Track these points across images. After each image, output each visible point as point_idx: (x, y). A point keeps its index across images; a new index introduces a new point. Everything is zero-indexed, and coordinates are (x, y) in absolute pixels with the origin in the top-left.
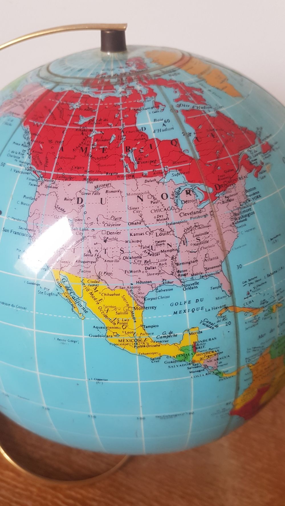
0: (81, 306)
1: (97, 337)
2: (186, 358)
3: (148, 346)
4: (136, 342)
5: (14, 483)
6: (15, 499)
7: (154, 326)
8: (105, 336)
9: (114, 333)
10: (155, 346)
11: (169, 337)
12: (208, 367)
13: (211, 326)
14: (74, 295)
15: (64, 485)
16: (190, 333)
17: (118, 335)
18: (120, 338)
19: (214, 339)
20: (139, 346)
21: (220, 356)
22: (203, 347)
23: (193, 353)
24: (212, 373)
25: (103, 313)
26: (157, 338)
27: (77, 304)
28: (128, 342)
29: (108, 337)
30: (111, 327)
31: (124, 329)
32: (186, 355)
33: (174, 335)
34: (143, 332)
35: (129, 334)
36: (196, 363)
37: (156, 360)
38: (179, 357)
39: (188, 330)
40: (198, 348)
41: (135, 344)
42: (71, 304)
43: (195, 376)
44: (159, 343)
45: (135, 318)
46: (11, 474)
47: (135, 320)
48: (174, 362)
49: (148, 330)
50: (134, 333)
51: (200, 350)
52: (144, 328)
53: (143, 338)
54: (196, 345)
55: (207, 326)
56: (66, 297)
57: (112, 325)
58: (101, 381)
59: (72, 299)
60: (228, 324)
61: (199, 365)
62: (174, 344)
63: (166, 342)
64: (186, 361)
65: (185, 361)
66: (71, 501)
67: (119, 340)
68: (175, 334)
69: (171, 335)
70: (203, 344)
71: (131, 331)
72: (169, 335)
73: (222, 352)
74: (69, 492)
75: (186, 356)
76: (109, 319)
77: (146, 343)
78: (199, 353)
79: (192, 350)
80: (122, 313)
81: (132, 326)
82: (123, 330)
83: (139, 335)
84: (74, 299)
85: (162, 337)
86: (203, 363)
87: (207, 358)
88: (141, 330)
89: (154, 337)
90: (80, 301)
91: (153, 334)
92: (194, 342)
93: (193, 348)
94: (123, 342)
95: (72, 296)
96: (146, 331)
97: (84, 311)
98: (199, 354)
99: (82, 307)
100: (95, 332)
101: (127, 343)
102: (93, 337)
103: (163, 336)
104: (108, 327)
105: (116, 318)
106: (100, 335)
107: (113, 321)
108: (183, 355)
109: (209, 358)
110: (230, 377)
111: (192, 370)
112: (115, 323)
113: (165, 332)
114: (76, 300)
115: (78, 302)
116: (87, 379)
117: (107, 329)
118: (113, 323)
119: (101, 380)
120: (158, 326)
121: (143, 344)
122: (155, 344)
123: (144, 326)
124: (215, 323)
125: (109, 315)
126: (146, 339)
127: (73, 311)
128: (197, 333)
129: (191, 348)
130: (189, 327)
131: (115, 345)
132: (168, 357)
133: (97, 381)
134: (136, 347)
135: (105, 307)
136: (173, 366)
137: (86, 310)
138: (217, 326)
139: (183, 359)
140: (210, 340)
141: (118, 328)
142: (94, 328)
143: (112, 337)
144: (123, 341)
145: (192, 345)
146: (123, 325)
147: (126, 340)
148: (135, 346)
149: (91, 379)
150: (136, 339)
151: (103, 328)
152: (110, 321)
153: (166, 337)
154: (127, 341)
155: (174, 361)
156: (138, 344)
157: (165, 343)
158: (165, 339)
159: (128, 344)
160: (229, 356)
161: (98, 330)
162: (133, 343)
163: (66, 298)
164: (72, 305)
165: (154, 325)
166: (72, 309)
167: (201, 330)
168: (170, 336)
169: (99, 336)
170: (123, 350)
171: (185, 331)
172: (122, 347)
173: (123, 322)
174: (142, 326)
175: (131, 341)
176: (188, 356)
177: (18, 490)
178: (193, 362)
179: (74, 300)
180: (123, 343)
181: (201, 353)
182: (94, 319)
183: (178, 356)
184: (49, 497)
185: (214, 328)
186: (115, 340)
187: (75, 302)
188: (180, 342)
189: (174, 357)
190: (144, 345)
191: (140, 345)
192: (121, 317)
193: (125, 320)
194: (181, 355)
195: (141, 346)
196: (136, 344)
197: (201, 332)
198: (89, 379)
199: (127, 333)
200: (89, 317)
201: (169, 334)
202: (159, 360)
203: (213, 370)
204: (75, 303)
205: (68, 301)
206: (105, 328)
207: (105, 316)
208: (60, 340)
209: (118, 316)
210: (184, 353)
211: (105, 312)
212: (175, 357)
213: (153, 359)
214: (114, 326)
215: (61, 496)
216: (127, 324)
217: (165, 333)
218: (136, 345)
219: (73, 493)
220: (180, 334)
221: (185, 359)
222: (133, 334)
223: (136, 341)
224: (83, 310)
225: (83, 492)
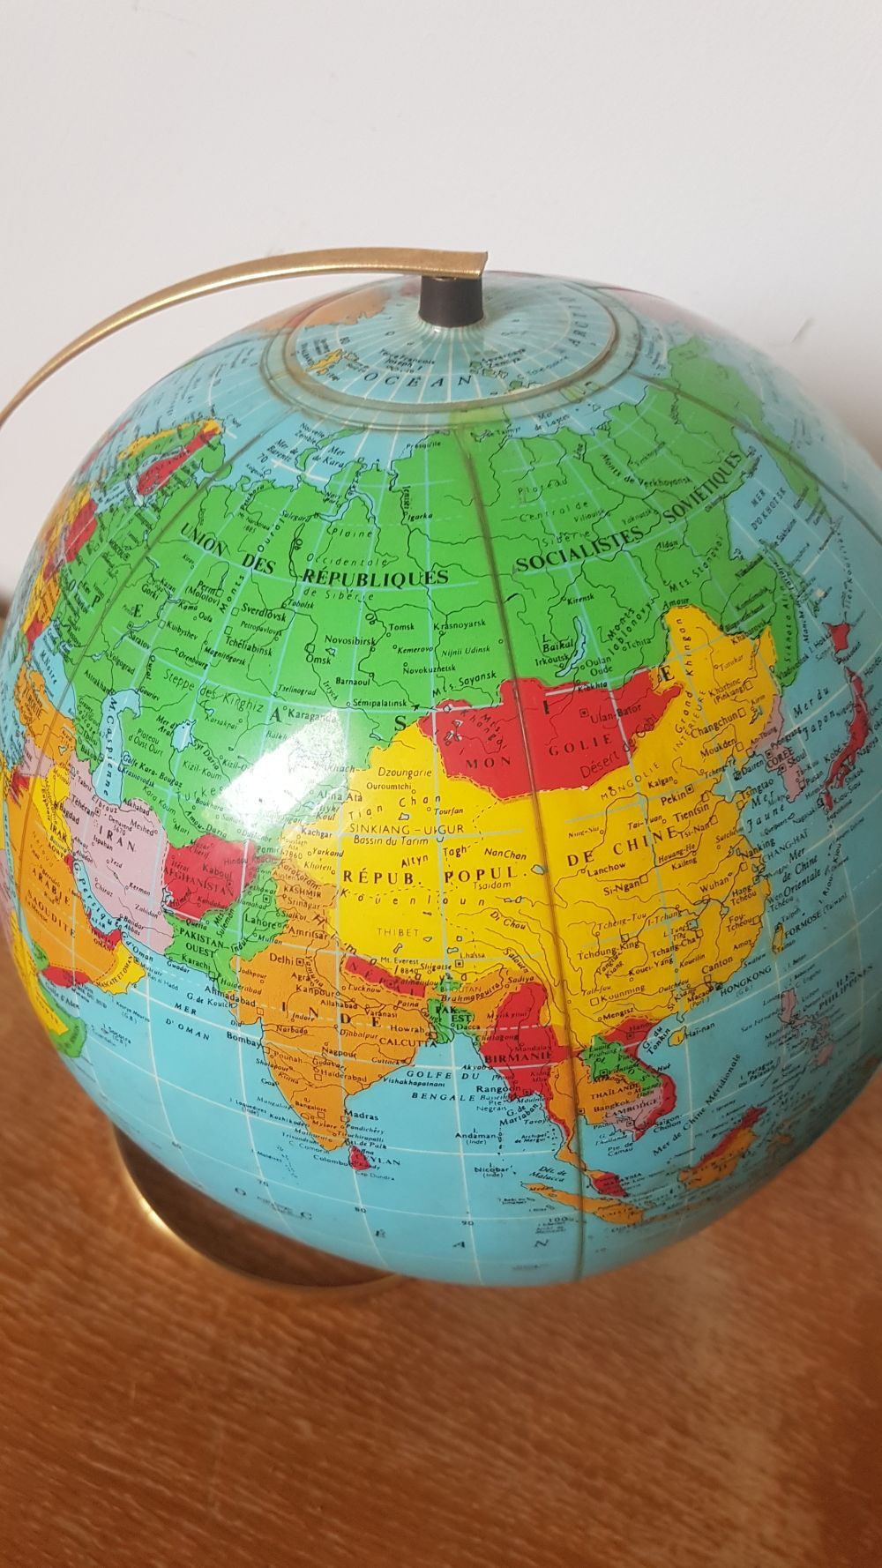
5: (173, 1280)
6: (176, 1317)
15: (292, 1295)
46: (167, 1261)
66: (307, 1334)
74: (304, 1312)
177: (182, 1298)
184: (257, 1320)
215: (285, 1320)
219: (314, 1317)
225: (338, 1315)
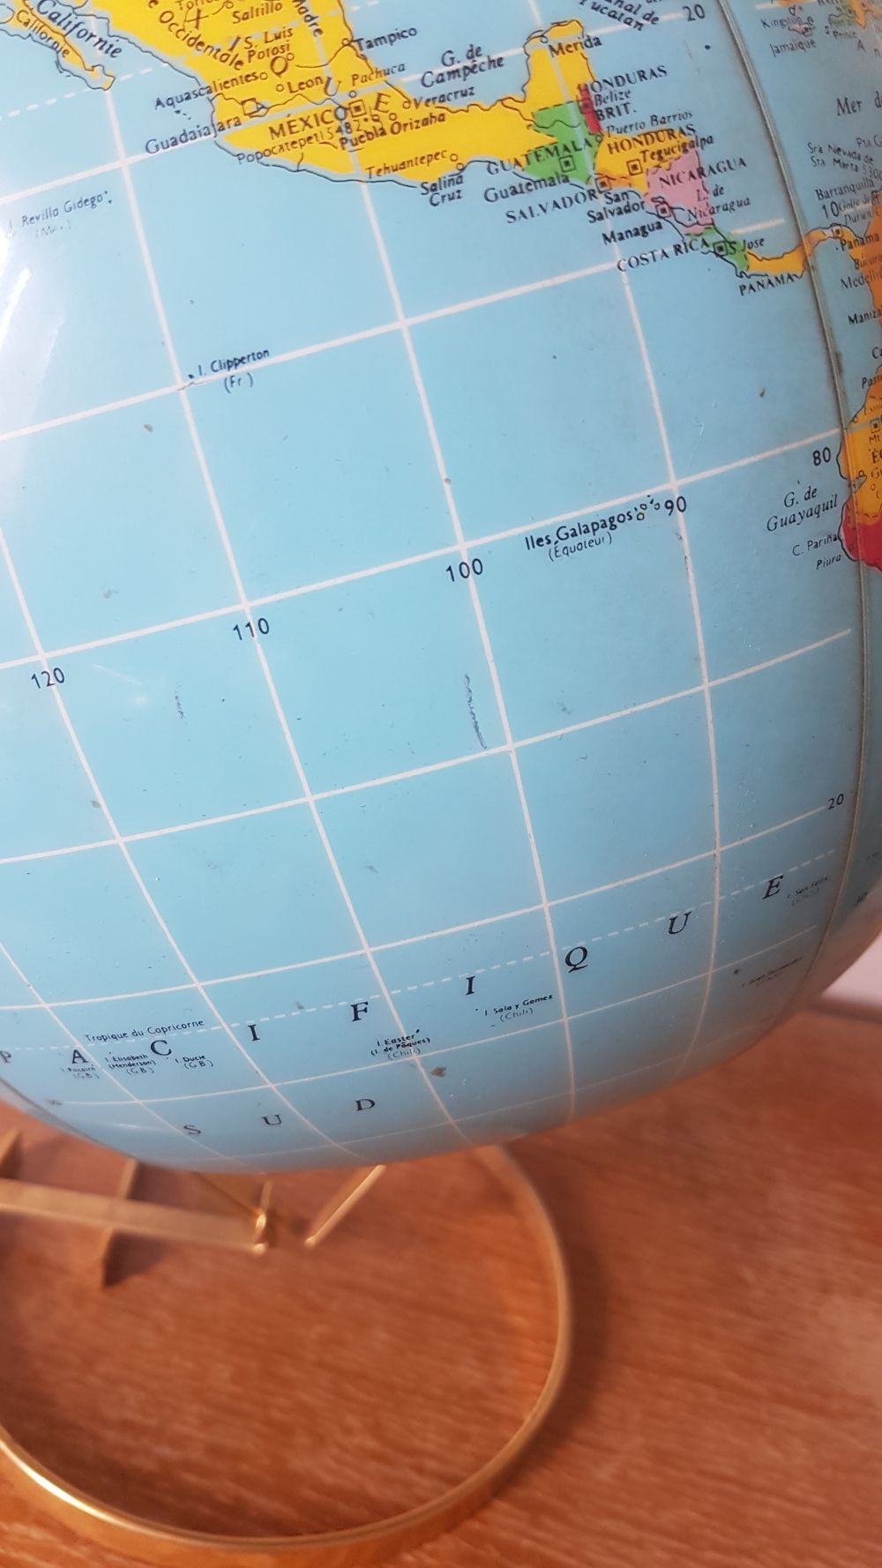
0: (92, 36)
1: (180, 145)
2: (567, 163)
3: (400, 127)
4: (341, 120)
7: (400, 35)
8: (211, 129)
9: (243, 103)
10: (426, 122)
11: (472, 70)
12: (671, 209)
13: (631, 15)
14: (55, 4)
16: (551, 48)
17: (263, 107)
18: (275, 118)
19: (657, 72)
20: (362, 136)
21: (708, 156)
22: (622, 109)
23: (592, 139)
24: (697, 244)
25: (182, 34)
26: (424, 85)
27: (71, 38)
28: (311, 127)
29: (222, 129)
30: (226, 82)
31: (279, 74)
32: (566, 148)
33: (491, 62)
34: (362, 69)
35: (307, 91)
36: (617, 189)
37: (445, 191)
38: (538, 160)
39: (542, 36)
40: (605, 114)
41: (339, 130)
42: (51, 42)
43: (633, 261)
44: (438, 104)
45: (312, 18)
47: (315, 27)
48: (525, 190)
49: (382, 56)
50: (325, 80)
51: (617, 121)
52: (361, 49)
53: (367, 93)
54: (593, 99)
55: (614, 17)
56: (26, 24)
57: (228, 72)
58: (242, 368)
59: (49, 22)
60: (694, 15)
61: (633, 199)
62: (502, 100)
63: (464, 95)
64: (572, 180)
65: (566, 180)
67: (272, 130)
68: (494, 57)
69: (479, 60)
70: (619, 96)
71: (311, 74)
72: (469, 63)
73: (710, 140)
75: (564, 153)
76: (213, 49)
77: (384, 117)
78: (615, 137)
79: (583, 124)
80: (257, 10)
81: (309, 51)
82: (278, 80)
83: (347, 86)
84: (59, 20)
85: (442, 75)
86: (646, 189)
87: (656, 162)
88: (348, 63)
89: (408, 81)
90: (80, 19)
91: (402, 68)
92: (582, 87)
93: (582, 113)
94: (292, 133)
95: (49, 13)
96: (369, 61)
97: (107, 52)
98: (618, 142)
99: (97, 40)
100: (169, 123)
101: (308, 132)
102: (161, 150)
103: (445, 69)
104: (212, 86)
105: (238, 38)
106: (187, 132)
107: (229, 56)
108: (551, 148)
109: (665, 165)
110: (780, 280)
111: (609, 225)
112: (237, 59)
113: (450, 52)
114: (64, 24)
115: (76, 26)
116: (181, 381)
117: (211, 96)
118: (230, 60)
119: (241, 360)
120: (413, 32)
121: (375, 120)
122: (423, 112)
123: (358, 41)
124: (640, 6)
125: (208, 32)
126: (383, 98)
127: (62, 70)
128: (579, 46)
129: (574, 116)
130: (540, 23)
131: (258, 156)
132: (493, 167)
133: (225, 373)
134: (348, 145)
135: (185, 9)
136: (527, 213)
137: (111, 46)
138: (652, 18)
139: (560, 172)
140: (642, 75)
141: (256, 78)
142: (160, 107)
143: (238, 124)
144: (290, 127)
145: (575, 99)
146: (272, 57)
147: (301, 119)
148: (343, 141)
149: (195, 373)
150: (340, 107)
151: (197, 96)
152: (219, 54)
153: (462, 74)
154: (306, 124)
155: (524, 182)
156: (354, 125)
157: (462, 102)
158: (457, 84)
159: (313, 140)
160: (742, 162)
161: (178, 112)
162: (333, 130)
163: (26, 31)
164: (52, 47)
165: (399, 31)
166: (58, 63)
167: (592, 34)
168: (475, 66)
169: (185, 136)
170: (298, 171)
171: (529, 39)
172: (289, 157)
173: (271, 46)
174: (349, 45)
175: (323, 120)
176: (573, 153)
178: (603, 184)
179: (59, 24)
180: (289, 138)
181: (623, 136)
182: (149, 70)
183: (533, 158)
185: (641, 25)
186: (253, 135)
187: (64, 28)
188: (523, 91)
189: (517, 163)
190: (378, 125)
191: (362, 133)
192: (255, 29)
193: (277, 37)
194: (543, 153)
195: (368, 133)
196: (344, 129)
197: (598, 43)
198: (191, 376)
199: (295, 88)
200: (129, 68)
201: (468, 58)
202: (458, 187)
203: (699, 229)
204: (64, 32)
205: (36, 37)
206: (202, 92)
207: (192, 41)
208: (32, 219)
209: (246, 28)
210: (554, 139)
211: (190, 26)
212: (523, 161)
213: (434, 188)
214: (237, 74)
216: (287, 52)
217: (452, 59)
218: (345, 135)
220: (512, 53)
221: (566, 168)
222: (323, 85)
223: (341, 113)
224: (101, 48)
